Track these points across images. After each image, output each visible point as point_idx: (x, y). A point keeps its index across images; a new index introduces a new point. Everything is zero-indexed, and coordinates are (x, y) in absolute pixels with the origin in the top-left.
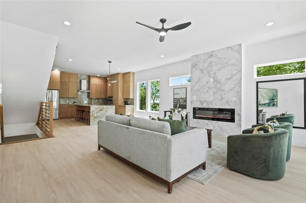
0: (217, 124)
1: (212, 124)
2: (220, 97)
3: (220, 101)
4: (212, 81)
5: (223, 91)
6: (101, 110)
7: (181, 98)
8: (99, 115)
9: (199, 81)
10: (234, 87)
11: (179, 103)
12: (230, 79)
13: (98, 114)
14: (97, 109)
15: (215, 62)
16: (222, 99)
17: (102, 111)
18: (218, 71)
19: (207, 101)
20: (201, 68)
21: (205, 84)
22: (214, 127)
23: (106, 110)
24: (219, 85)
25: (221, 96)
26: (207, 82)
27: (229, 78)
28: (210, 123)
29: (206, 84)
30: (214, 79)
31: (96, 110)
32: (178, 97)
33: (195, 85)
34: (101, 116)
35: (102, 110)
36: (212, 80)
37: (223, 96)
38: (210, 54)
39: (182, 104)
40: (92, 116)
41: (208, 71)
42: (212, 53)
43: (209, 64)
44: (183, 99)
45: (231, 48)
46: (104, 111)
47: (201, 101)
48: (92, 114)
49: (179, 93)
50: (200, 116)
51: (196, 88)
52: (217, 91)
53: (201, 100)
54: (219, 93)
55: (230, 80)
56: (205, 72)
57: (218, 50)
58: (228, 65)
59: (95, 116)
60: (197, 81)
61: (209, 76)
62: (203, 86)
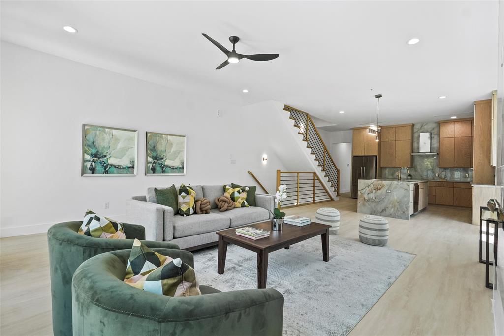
6: (377, 189)
8: (374, 198)
13: (372, 196)
14: (368, 186)
17: (379, 192)
23: (388, 189)
31: (367, 188)
34: (377, 200)
35: (380, 189)
40: (361, 197)
46: (383, 191)
48: (360, 194)
59: (366, 198)
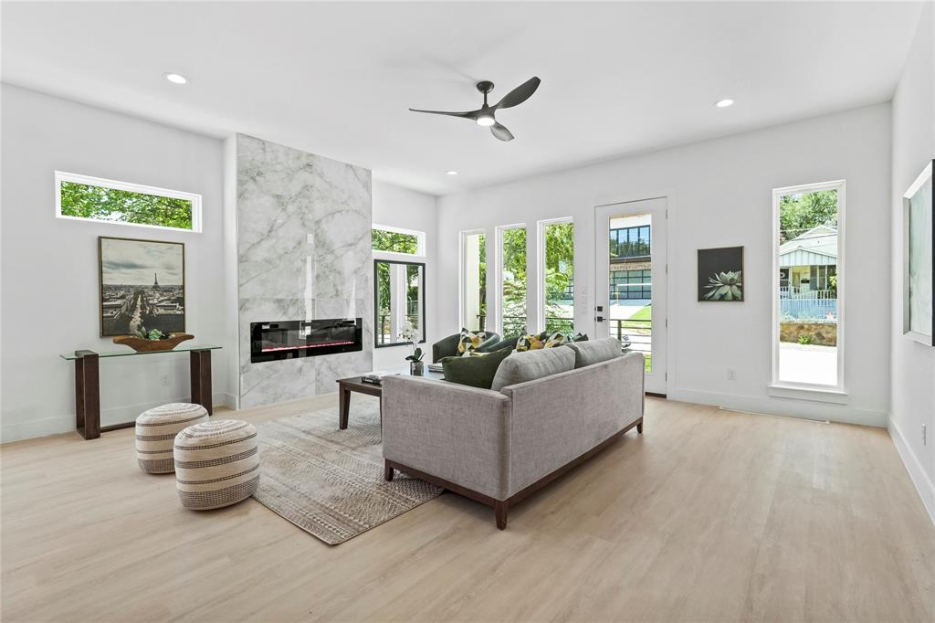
0: (325, 363)
1: (313, 366)
2: (331, 290)
3: (333, 300)
4: (312, 242)
5: (339, 273)
7: (156, 287)
9: (273, 233)
10: (360, 265)
11: (143, 307)
12: (351, 245)
15: (319, 191)
16: (337, 295)
18: (326, 216)
19: (297, 300)
20: (279, 194)
21: (291, 245)
22: (318, 374)
24: (329, 258)
25: (334, 285)
26: (300, 243)
27: (350, 242)
28: (308, 364)
29: (294, 248)
30: (316, 236)
32: (138, 283)
33: (259, 243)
36: (311, 239)
37: (339, 288)
38: (304, 161)
39: (162, 311)
41: (300, 208)
42: (311, 158)
43: (303, 188)
44: (169, 289)
45: (354, 171)
47: (279, 301)
49: (138, 262)
50: (275, 349)
51: (260, 254)
52: (324, 273)
53: (279, 297)
54: (331, 277)
55: (353, 247)
56: (291, 208)
57: (325, 158)
58: (348, 211)
60: (265, 232)
61: (303, 224)
62: (286, 253)
